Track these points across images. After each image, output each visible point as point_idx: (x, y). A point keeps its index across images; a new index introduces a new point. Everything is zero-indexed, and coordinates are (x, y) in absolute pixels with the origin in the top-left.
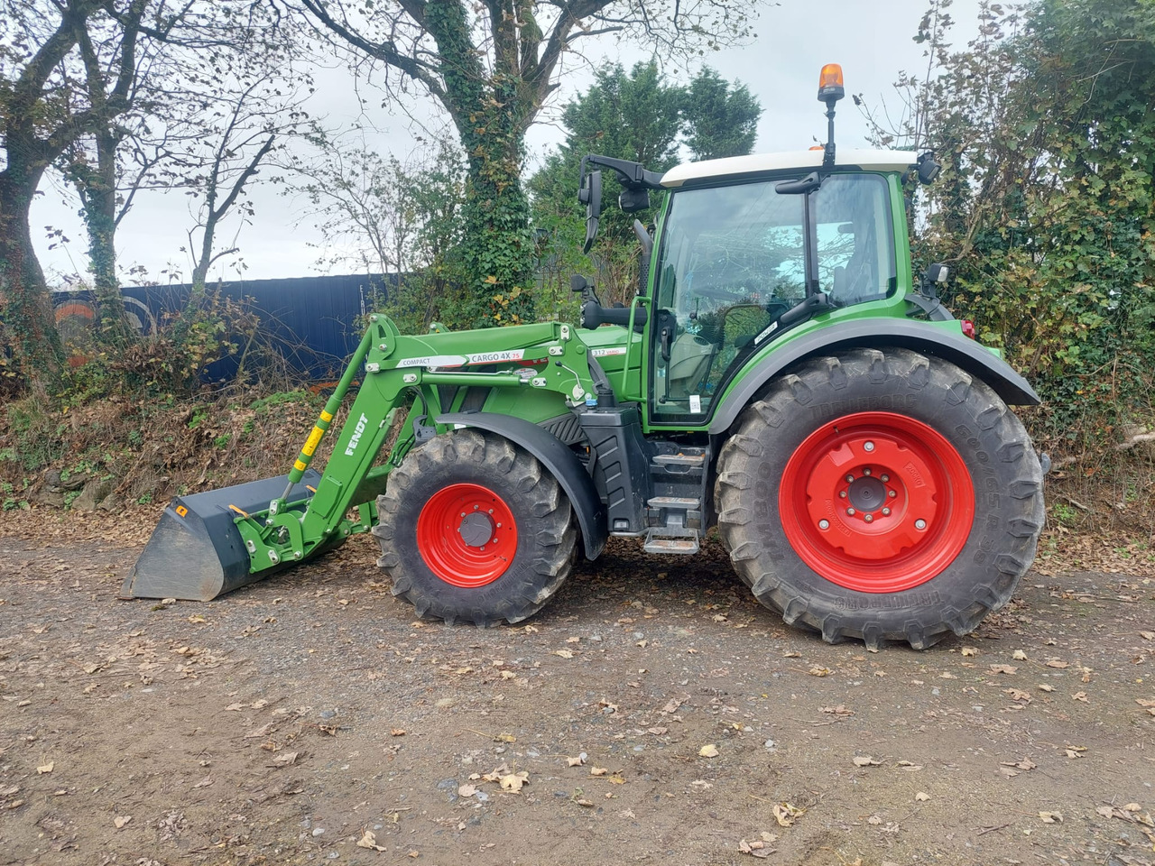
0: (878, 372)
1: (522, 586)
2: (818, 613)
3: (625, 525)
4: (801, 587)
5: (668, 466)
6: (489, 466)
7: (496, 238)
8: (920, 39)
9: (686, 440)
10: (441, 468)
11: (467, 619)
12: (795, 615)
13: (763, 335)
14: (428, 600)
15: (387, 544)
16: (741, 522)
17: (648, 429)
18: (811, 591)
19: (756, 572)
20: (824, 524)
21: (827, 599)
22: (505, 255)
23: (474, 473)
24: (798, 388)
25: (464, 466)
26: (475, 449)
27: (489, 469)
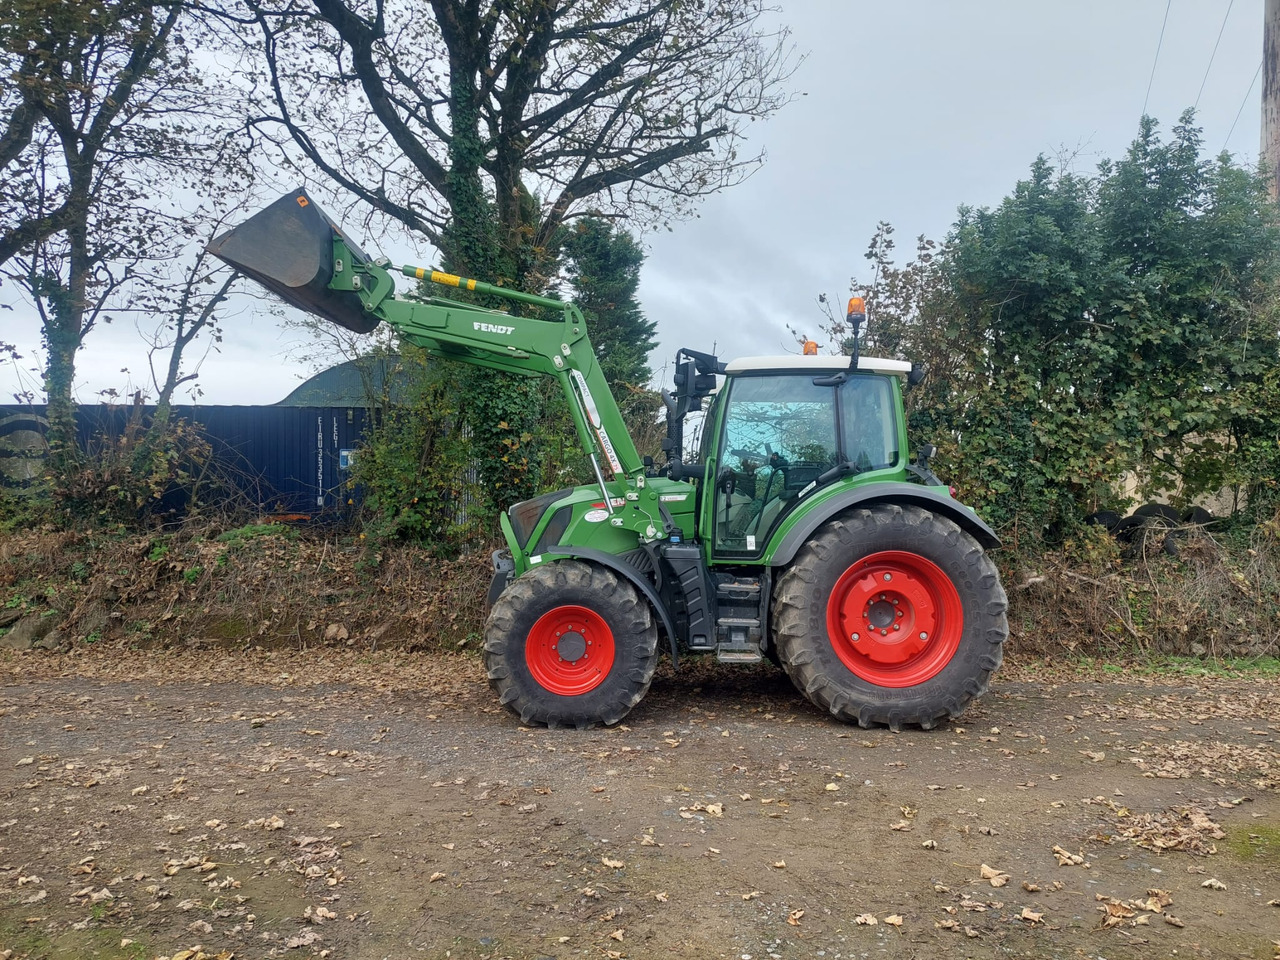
0: (899, 521)
1: (620, 692)
2: (857, 704)
3: (702, 640)
4: (844, 684)
5: (730, 592)
6: (595, 590)
7: (508, 387)
8: (869, 255)
9: (740, 572)
10: (552, 591)
11: (569, 723)
12: (839, 706)
13: (805, 491)
14: (535, 707)
15: (498, 658)
16: (800, 634)
17: (711, 562)
18: (851, 687)
19: (809, 673)
20: (855, 636)
21: (863, 693)
22: (515, 403)
23: (582, 596)
24: (841, 531)
25: (573, 590)
26: (583, 576)
27: (594, 593)
